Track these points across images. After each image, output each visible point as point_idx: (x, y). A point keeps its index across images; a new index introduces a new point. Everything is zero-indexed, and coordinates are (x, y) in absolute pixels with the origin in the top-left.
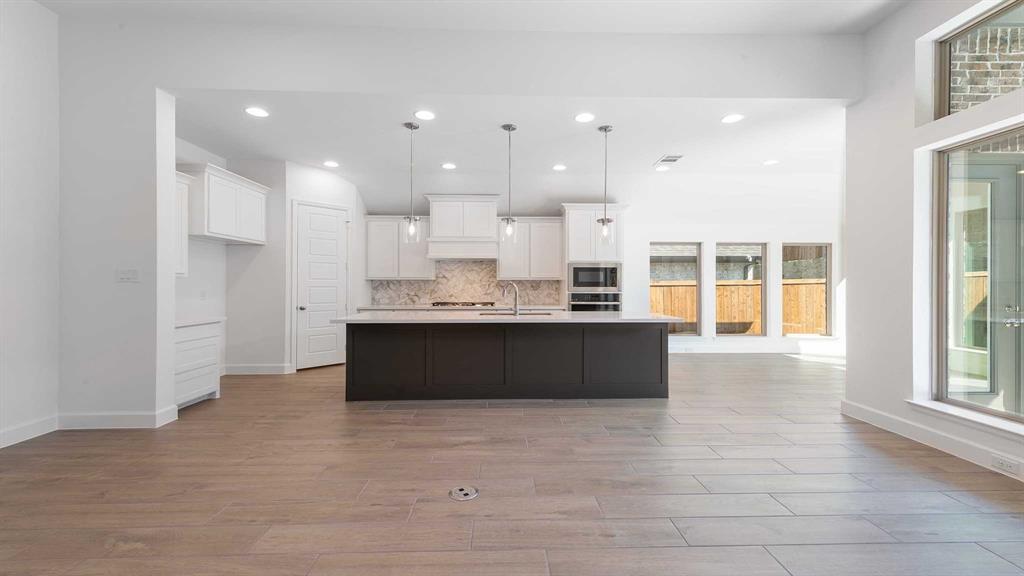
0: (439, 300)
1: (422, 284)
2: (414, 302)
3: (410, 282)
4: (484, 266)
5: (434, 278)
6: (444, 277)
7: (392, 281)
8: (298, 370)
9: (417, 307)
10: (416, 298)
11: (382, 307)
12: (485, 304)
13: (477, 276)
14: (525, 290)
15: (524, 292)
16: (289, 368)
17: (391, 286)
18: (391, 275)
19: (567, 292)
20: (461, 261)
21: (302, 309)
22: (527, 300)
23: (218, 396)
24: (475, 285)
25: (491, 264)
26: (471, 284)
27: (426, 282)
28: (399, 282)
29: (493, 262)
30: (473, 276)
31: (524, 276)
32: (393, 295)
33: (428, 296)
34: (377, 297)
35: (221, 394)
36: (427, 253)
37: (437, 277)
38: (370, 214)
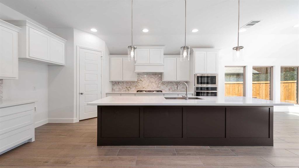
0: (139, 90)
1: (132, 83)
2: (129, 90)
3: (127, 82)
4: (156, 76)
5: (137, 81)
6: (141, 80)
7: (119, 82)
8: (80, 121)
9: (130, 92)
10: (129, 89)
11: (116, 92)
12: (158, 91)
13: (154, 79)
14: (173, 85)
15: (173, 87)
16: (76, 120)
17: (120, 84)
18: (120, 79)
19: (194, 87)
20: (148, 74)
21: (81, 94)
22: (174, 89)
23: (33, 140)
24: (153, 84)
25: (160, 75)
26: (152, 83)
27: (134, 82)
28: (123, 82)
29: (161, 74)
30: (153, 80)
31: (173, 79)
32: (121, 87)
33: (134, 88)
34: (114, 88)
35: (35, 138)
36: (135, 70)
37: (138, 80)
38: (111, 54)
